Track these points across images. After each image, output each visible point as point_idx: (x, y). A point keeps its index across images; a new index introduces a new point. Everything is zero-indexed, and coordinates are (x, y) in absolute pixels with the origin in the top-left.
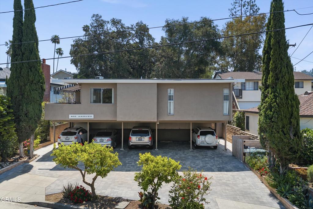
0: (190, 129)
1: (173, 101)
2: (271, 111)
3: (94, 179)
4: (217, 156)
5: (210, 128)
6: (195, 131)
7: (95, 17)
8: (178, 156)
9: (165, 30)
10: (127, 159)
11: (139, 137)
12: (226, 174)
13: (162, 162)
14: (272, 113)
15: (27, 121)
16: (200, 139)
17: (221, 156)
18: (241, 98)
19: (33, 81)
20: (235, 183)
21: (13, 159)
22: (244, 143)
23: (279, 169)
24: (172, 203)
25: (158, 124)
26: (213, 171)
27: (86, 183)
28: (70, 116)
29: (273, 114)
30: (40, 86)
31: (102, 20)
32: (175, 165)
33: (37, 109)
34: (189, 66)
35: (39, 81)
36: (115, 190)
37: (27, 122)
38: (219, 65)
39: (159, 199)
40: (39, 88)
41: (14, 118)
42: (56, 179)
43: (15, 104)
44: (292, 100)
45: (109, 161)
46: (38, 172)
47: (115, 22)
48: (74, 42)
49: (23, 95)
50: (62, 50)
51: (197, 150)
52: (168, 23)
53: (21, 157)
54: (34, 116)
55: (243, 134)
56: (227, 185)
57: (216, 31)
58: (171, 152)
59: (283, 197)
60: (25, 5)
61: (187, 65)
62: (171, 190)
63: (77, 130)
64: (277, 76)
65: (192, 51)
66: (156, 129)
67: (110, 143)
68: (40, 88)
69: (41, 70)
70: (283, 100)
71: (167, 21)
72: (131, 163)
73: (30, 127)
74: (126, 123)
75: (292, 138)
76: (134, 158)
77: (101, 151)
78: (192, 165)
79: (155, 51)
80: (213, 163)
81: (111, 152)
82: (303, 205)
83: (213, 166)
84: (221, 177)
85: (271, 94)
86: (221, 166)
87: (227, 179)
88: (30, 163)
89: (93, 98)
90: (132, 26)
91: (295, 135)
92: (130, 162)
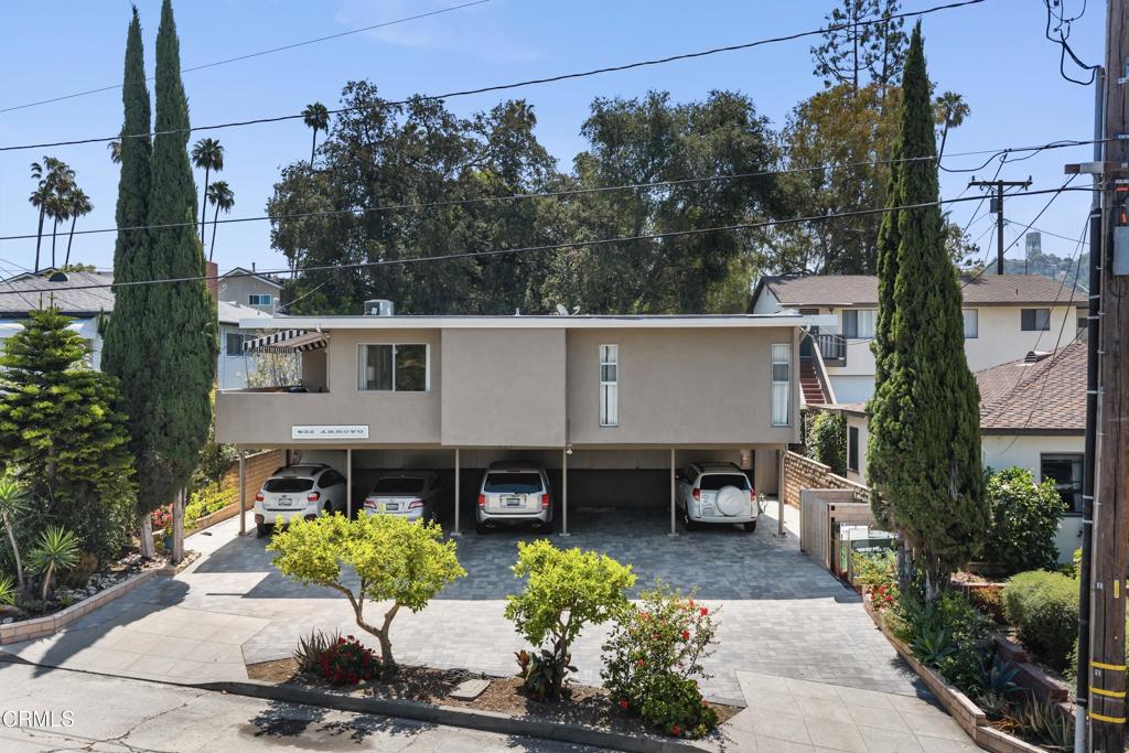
0: (670, 470)
1: (614, 383)
2: (897, 420)
3: (390, 617)
4: (751, 553)
5: (733, 466)
6: (686, 476)
7: (355, 89)
8: (633, 555)
9: (592, 135)
10: (473, 563)
11: (510, 495)
12: (773, 607)
13: (582, 565)
14: (898, 426)
15: (168, 447)
16: (702, 500)
17: (766, 554)
18: (844, 364)
19: (184, 326)
20: (800, 630)
21: (125, 566)
22: (832, 514)
23: (924, 590)
24: (611, 679)
25: (568, 455)
26: (735, 596)
27: (367, 628)
28: (295, 429)
29: (901, 430)
30: (205, 340)
31: (377, 100)
32: (619, 575)
33: (198, 409)
34: (670, 257)
35: (203, 325)
36: (445, 652)
37: (168, 450)
38: (775, 248)
39: (574, 669)
40: (203, 347)
41: (130, 439)
42: (268, 622)
43: (130, 396)
44: (957, 389)
45: (431, 565)
46: (208, 602)
47: (421, 107)
48: (284, 175)
49: (154, 367)
50: (229, 188)
51: (692, 535)
52: (600, 111)
53: (145, 559)
54: (187, 433)
55: (835, 484)
56: (775, 637)
57: (762, 140)
58: (610, 542)
59: (927, 666)
60: (158, 90)
61: (664, 251)
62: (609, 642)
63: (313, 474)
64: (915, 320)
65: (680, 205)
66: (561, 471)
67: (418, 512)
68: (206, 345)
69: (208, 290)
70: (931, 387)
71: (597, 105)
72: (487, 576)
73: (175, 465)
74: (467, 452)
75: (955, 498)
76: (497, 561)
77: (409, 537)
78: (675, 580)
79: (556, 206)
80: (740, 575)
81: (438, 540)
82: (976, 682)
83: (737, 583)
84: (758, 614)
85: (898, 369)
86: (763, 583)
87: (777, 621)
88: (177, 577)
89: (367, 373)
90: (479, 117)
91: (962, 490)
92: (485, 573)
